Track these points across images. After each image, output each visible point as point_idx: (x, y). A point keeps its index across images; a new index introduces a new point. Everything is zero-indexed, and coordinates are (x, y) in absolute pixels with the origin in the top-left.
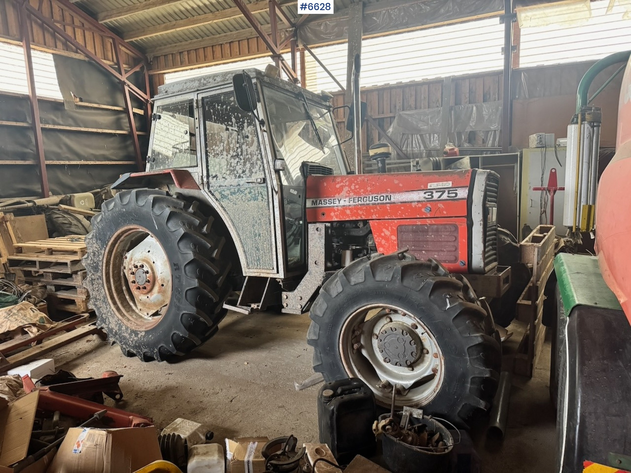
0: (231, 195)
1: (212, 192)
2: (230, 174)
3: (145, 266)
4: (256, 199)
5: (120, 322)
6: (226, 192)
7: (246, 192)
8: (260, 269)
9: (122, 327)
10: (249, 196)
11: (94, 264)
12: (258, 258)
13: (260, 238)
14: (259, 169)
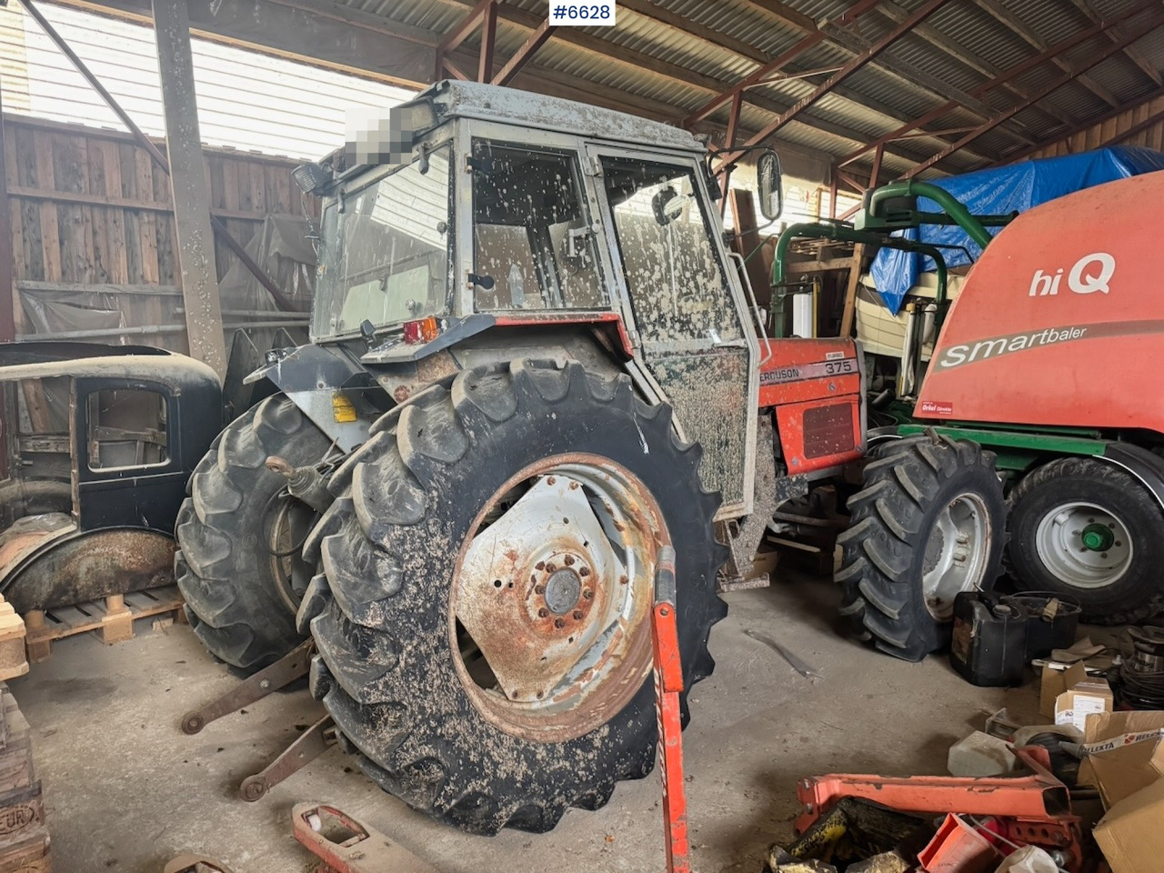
0: (688, 371)
1: (652, 365)
2: (681, 331)
3: (575, 559)
6: (679, 366)
7: (715, 364)
10: (718, 372)
12: (720, 487)
13: (727, 449)
14: (731, 323)
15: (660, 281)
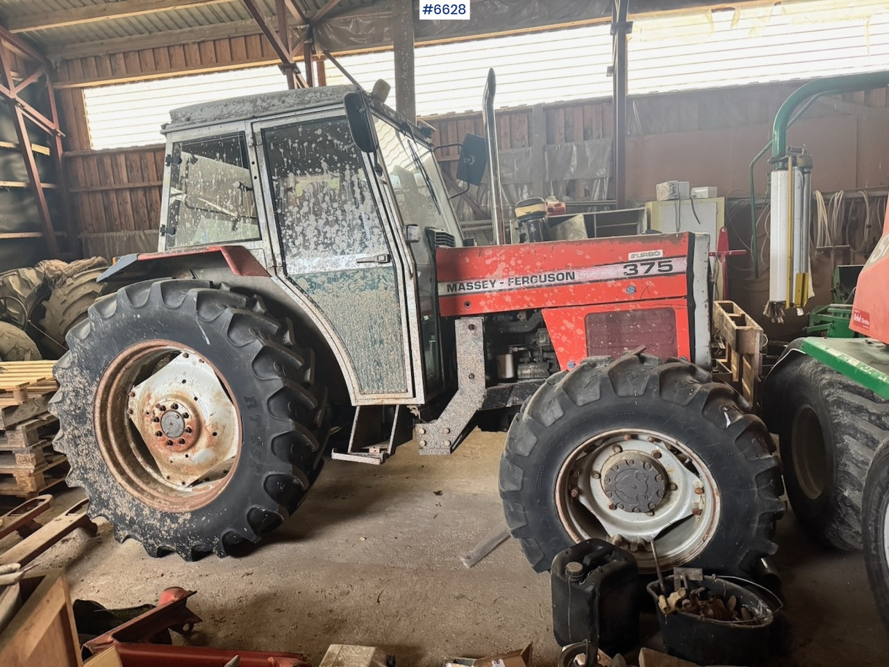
0: (329, 282)
1: (294, 279)
3: (179, 405)
4: (374, 287)
5: (137, 502)
6: (319, 278)
7: (357, 277)
8: (383, 393)
9: (142, 510)
10: (362, 282)
11: (78, 412)
12: (378, 377)
13: (382, 346)
15: (307, 214)
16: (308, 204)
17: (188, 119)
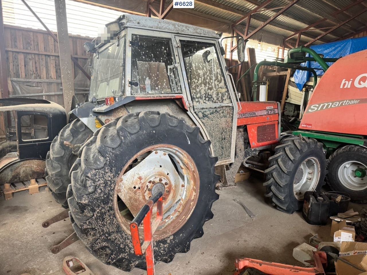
0: (210, 114)
1: (197, 113)
2: (208, 100)
4: (225, 116)
6: (207, 113)
7: (221, 112)
8: (223, 160)
10: (222, 114)
12: (222, 153)
13: (225, 141)
14: (227, 98)
15: (201, 84)
16: (201, 79)
17: (139, 23)
